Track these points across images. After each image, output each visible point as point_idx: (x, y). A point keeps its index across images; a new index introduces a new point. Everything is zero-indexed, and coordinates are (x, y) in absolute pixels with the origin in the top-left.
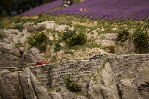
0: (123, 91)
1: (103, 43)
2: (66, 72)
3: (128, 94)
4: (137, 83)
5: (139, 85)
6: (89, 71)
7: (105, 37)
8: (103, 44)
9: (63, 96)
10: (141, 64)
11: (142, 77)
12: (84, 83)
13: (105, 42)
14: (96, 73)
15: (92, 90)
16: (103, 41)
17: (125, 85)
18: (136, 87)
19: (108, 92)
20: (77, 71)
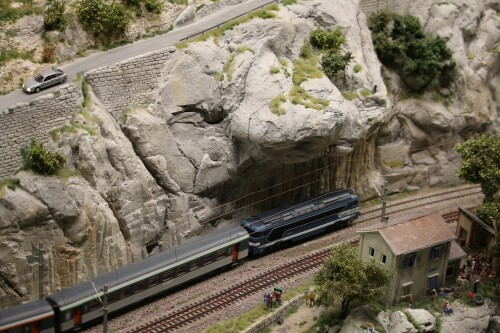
0: (144, 137)
1: (18, 44)
2: (11, 135)
3: (154, 141)
4: (163, 112)
5: (170, 115)
6: (60, 119)
7: (19, 30)
8: (21, 47)
9: (34, 193)
10: (156, 71)
11: (171, 96)
12: (63, 148)
13: (23, 42)
14: (81, 116)
15: (95, 157)
16: (17, 39)
17: (146, 122)
18: (164, 122)
19: (123, 150)
20: (34, 125)
